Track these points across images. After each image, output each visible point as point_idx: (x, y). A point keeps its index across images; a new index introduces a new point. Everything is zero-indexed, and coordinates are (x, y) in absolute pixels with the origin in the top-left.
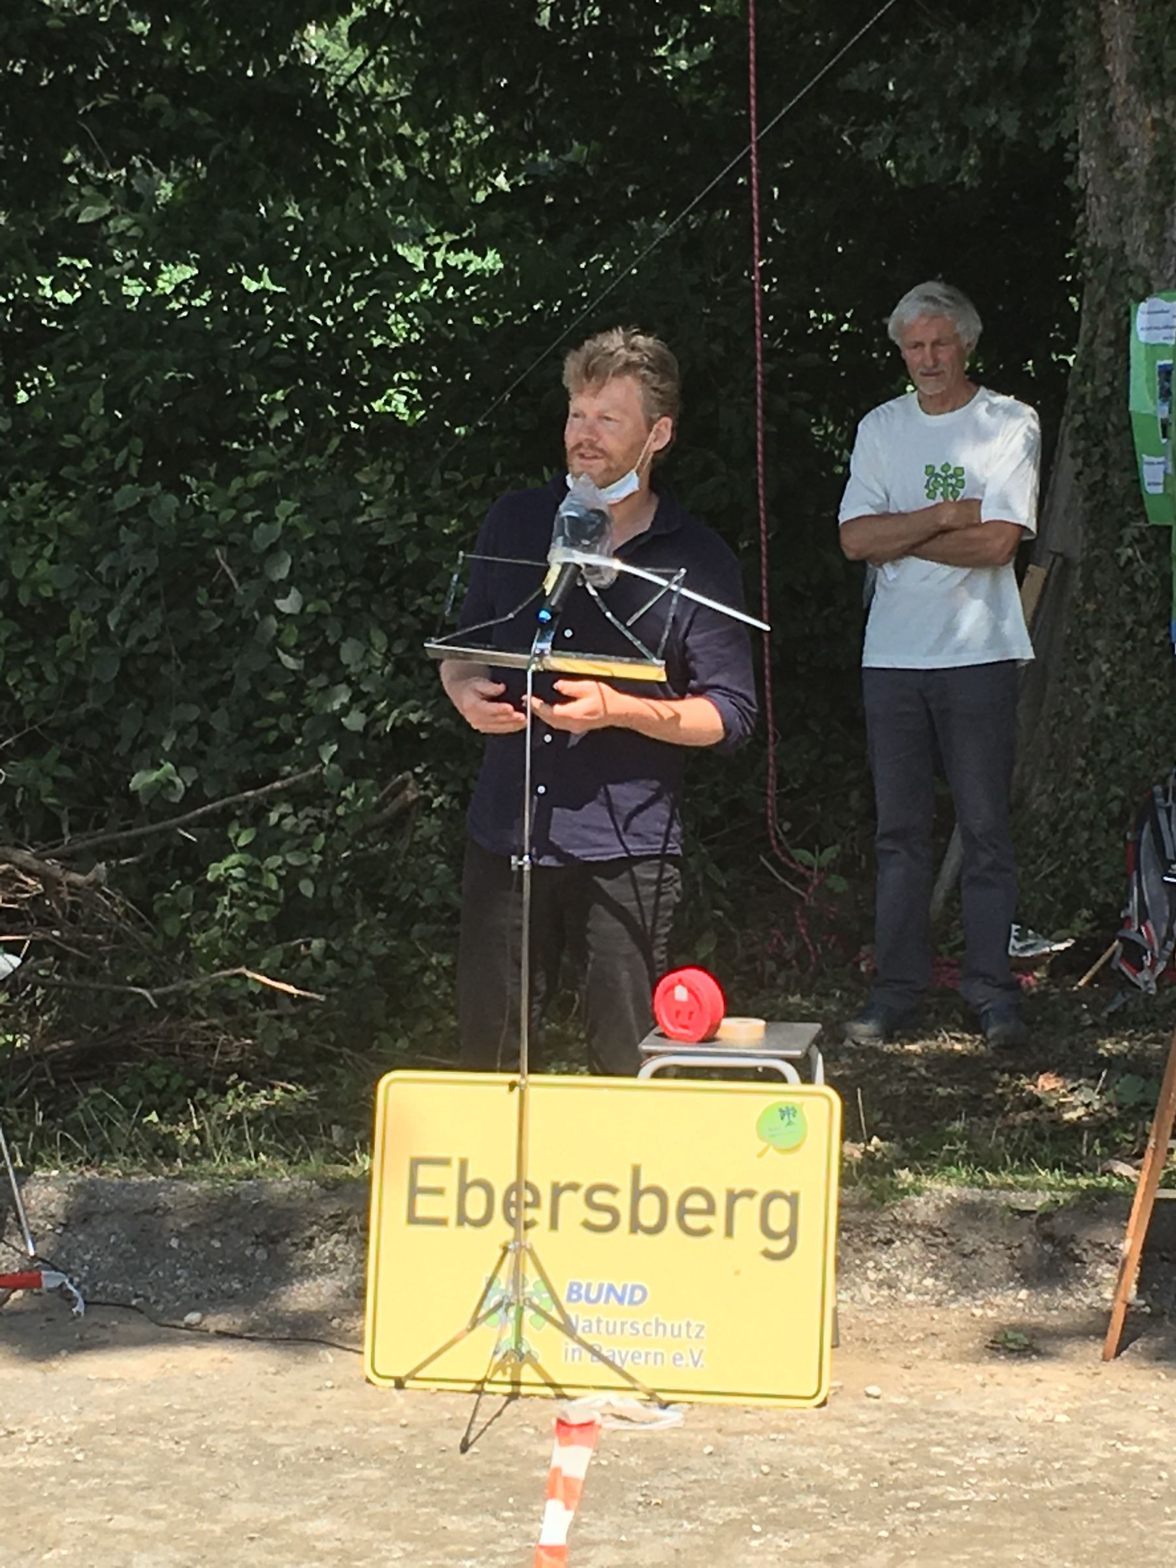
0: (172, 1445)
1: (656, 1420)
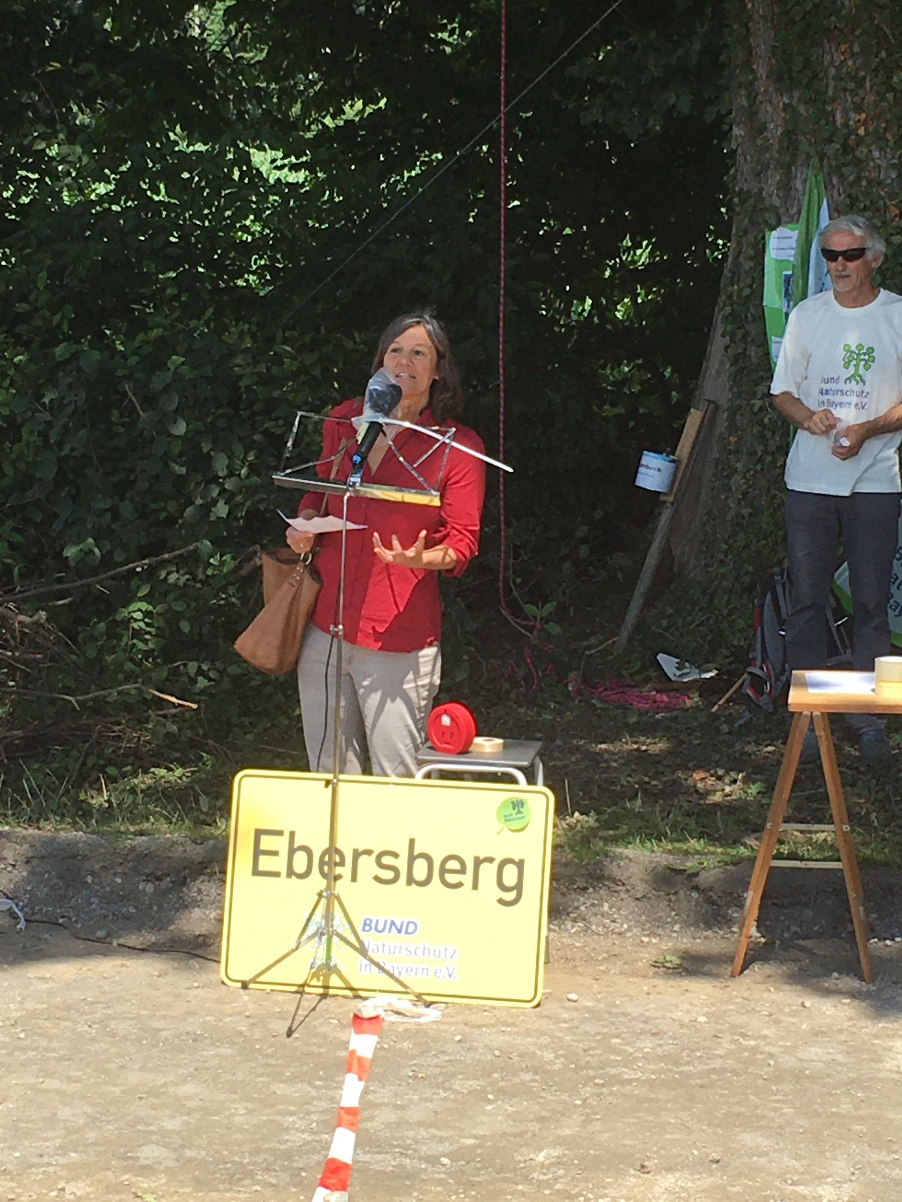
0: (86, 1028)
1: (422, 1015)
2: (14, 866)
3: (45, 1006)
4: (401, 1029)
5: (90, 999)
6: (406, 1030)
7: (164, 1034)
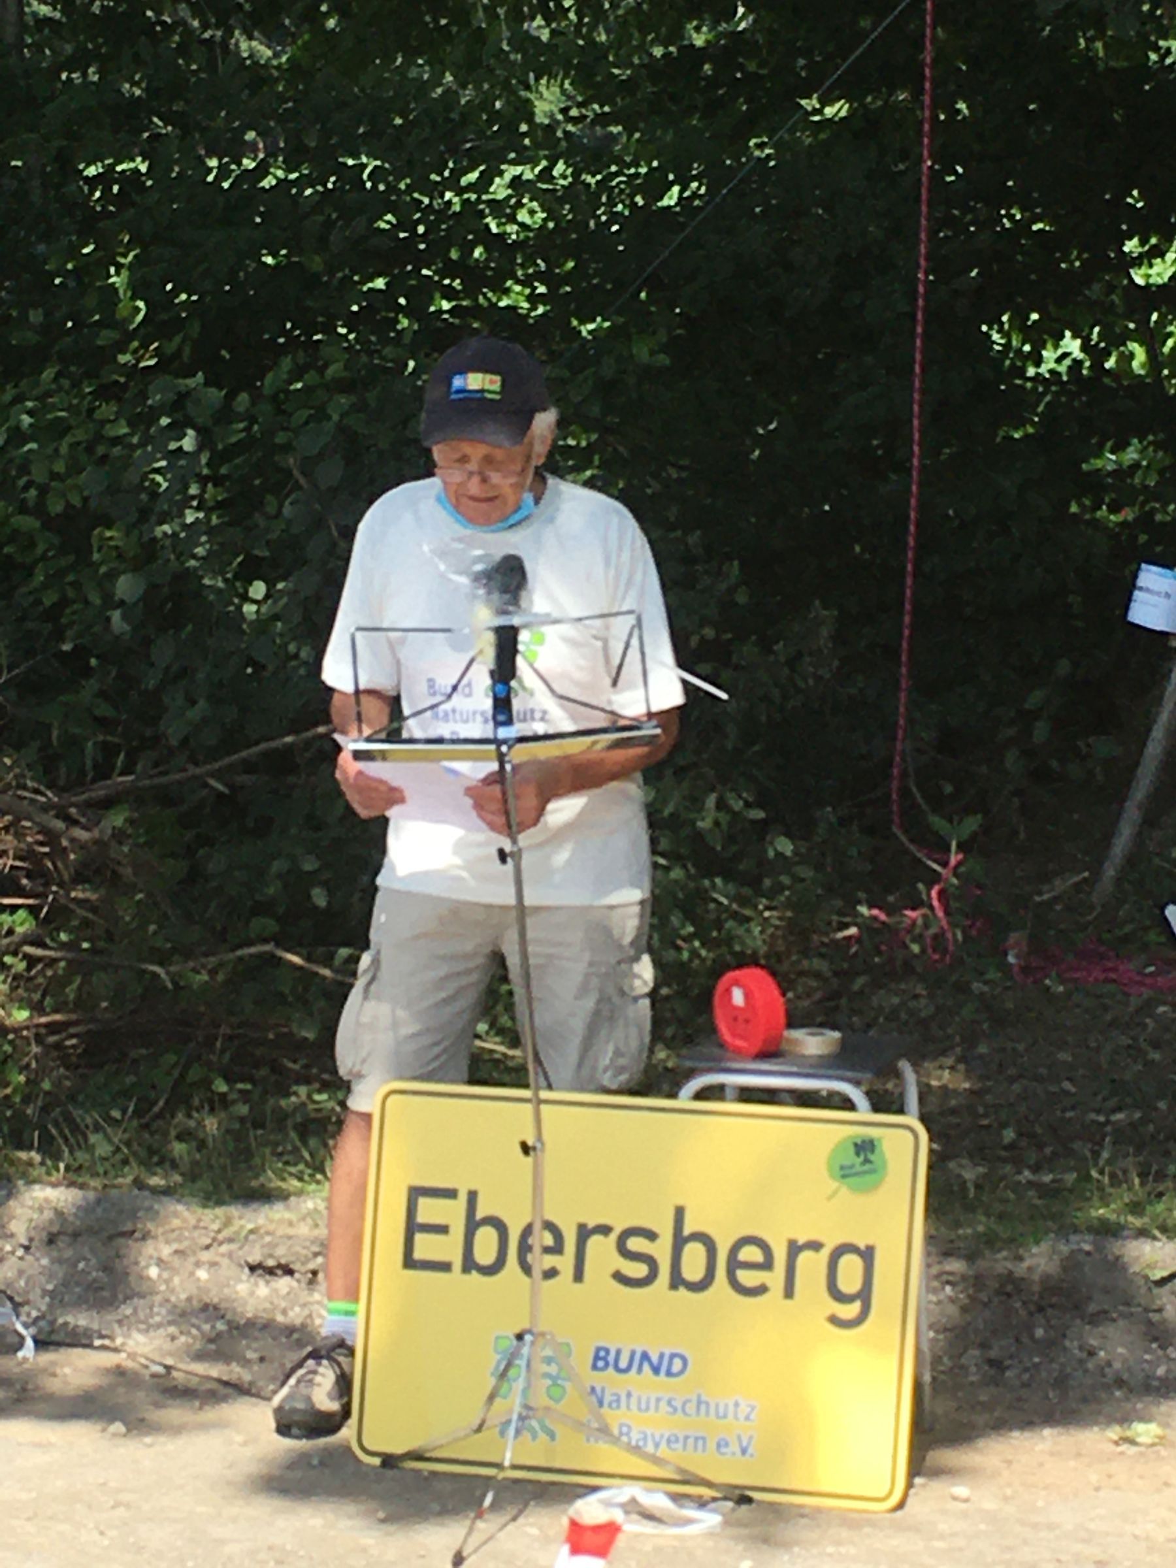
0: (96, 1536)
1: (689, 1521)
2: (27, 1248)
3: (34, 1495)
4: (648, 1547)
5: (112, 1484)
6: (658, 1550)
7: (228, 1549)
